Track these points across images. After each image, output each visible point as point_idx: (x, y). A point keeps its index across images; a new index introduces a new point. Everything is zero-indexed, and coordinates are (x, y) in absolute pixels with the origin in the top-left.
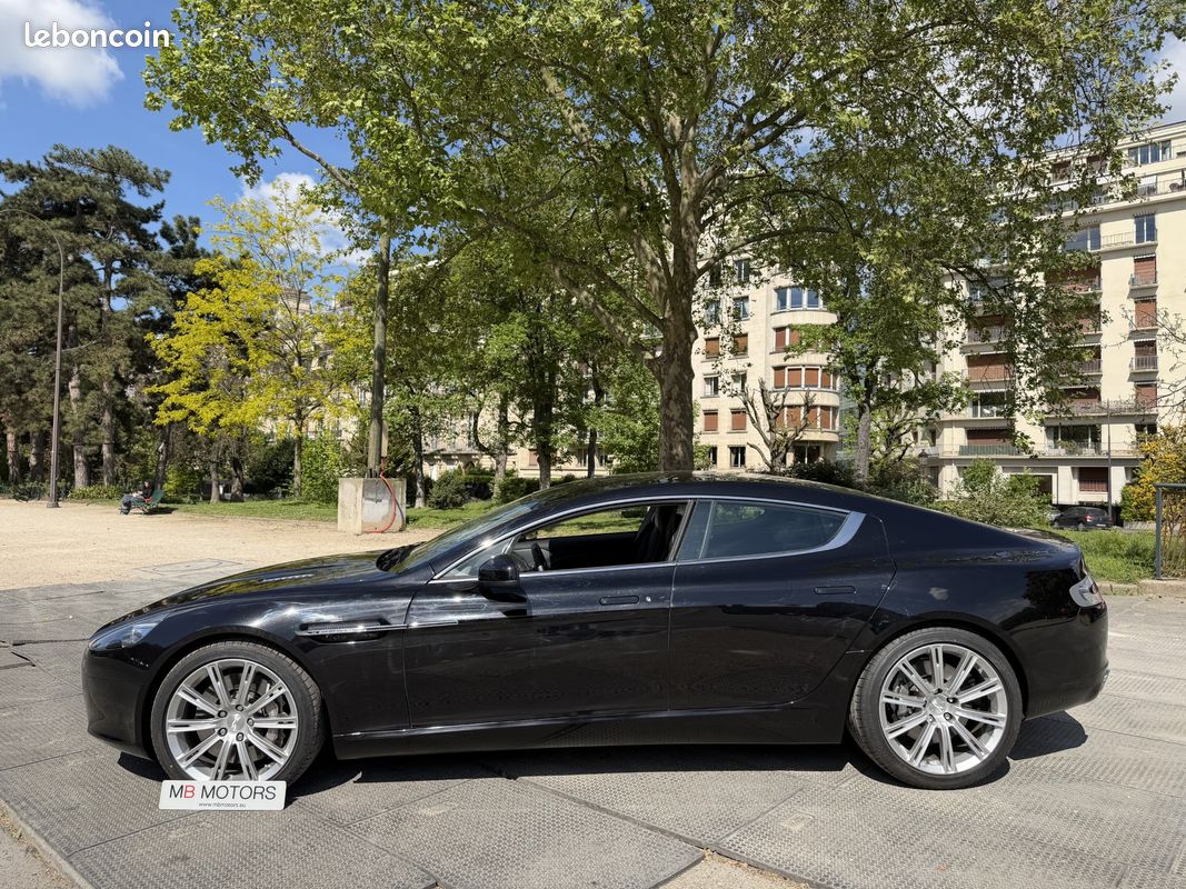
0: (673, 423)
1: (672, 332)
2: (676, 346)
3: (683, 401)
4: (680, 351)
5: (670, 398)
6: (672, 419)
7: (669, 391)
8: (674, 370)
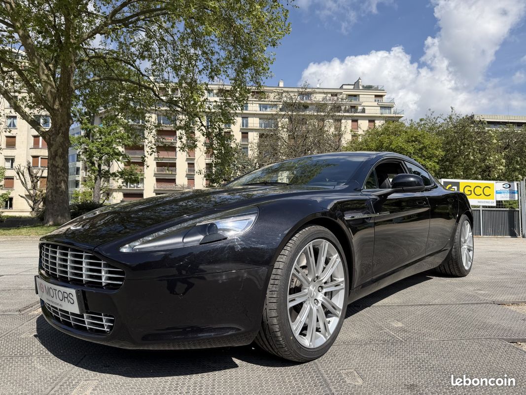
0: (58, 170)
1: (59, 117)
2: (61, 126)
3: (64, 157)
4: (63, 129)
5: (56, 155)
6: (57, 167)
7: (56, 151)
8: (59, 139)
